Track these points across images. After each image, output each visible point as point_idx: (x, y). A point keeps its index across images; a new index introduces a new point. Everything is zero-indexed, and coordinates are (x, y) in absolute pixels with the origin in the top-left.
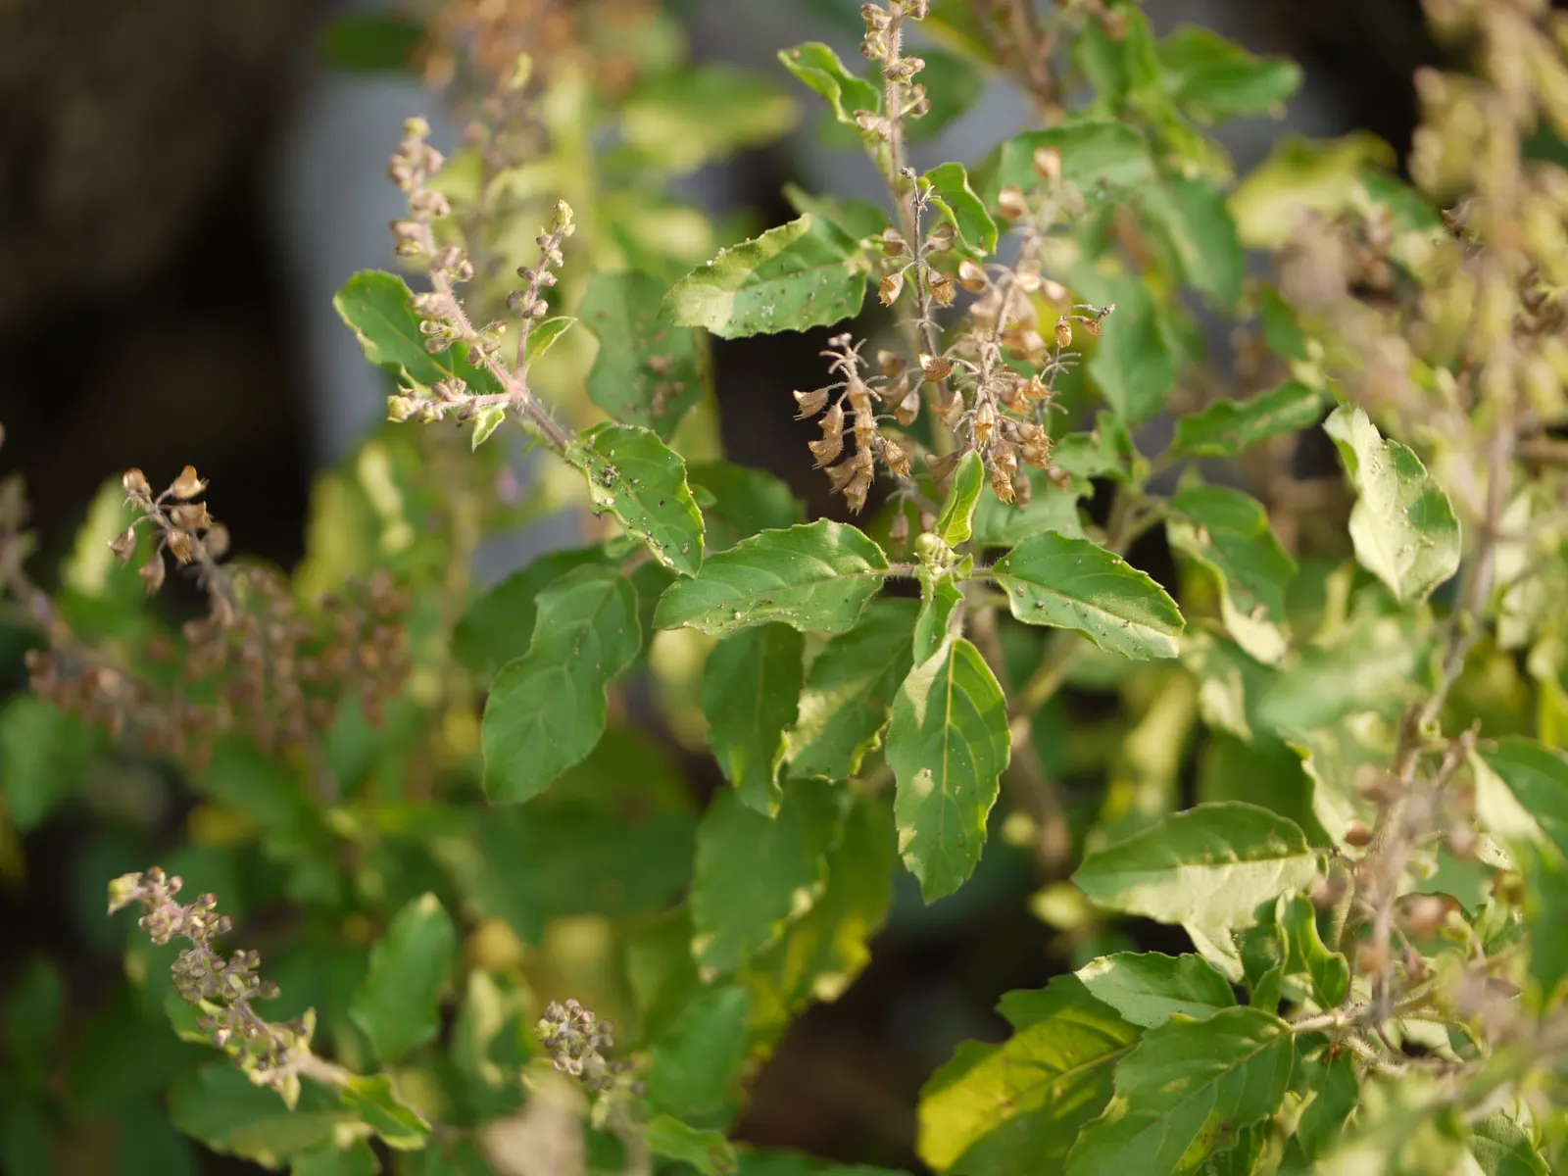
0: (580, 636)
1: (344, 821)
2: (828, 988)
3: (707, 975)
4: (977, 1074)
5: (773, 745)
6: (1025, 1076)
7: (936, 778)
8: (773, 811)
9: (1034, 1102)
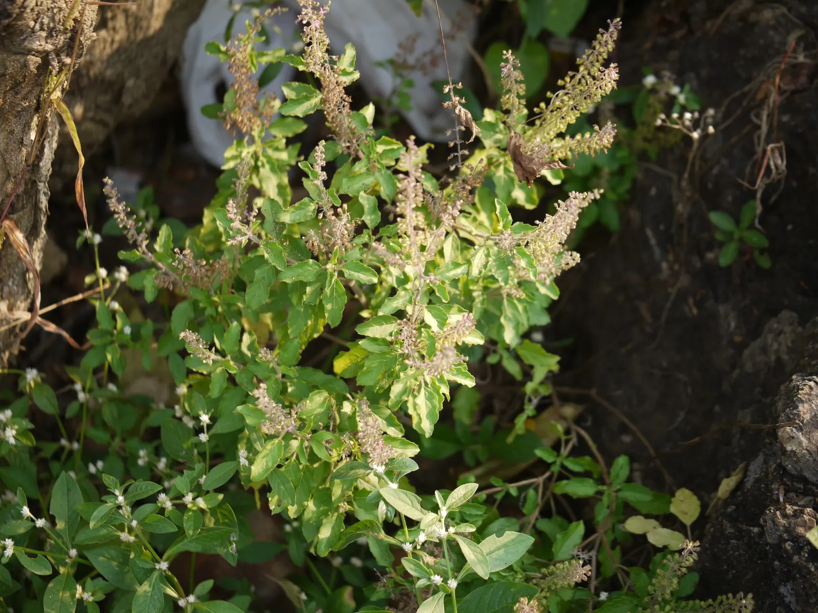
0: (264, 278)
1: (216, 299)
2: (316, 336)
3: (291, 337)
4: (343, 357)
5: (302, 298)
6: (353, 358)
7: (333, 306)
8: (302, 310)
9: (355, 361)
